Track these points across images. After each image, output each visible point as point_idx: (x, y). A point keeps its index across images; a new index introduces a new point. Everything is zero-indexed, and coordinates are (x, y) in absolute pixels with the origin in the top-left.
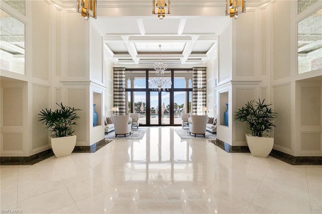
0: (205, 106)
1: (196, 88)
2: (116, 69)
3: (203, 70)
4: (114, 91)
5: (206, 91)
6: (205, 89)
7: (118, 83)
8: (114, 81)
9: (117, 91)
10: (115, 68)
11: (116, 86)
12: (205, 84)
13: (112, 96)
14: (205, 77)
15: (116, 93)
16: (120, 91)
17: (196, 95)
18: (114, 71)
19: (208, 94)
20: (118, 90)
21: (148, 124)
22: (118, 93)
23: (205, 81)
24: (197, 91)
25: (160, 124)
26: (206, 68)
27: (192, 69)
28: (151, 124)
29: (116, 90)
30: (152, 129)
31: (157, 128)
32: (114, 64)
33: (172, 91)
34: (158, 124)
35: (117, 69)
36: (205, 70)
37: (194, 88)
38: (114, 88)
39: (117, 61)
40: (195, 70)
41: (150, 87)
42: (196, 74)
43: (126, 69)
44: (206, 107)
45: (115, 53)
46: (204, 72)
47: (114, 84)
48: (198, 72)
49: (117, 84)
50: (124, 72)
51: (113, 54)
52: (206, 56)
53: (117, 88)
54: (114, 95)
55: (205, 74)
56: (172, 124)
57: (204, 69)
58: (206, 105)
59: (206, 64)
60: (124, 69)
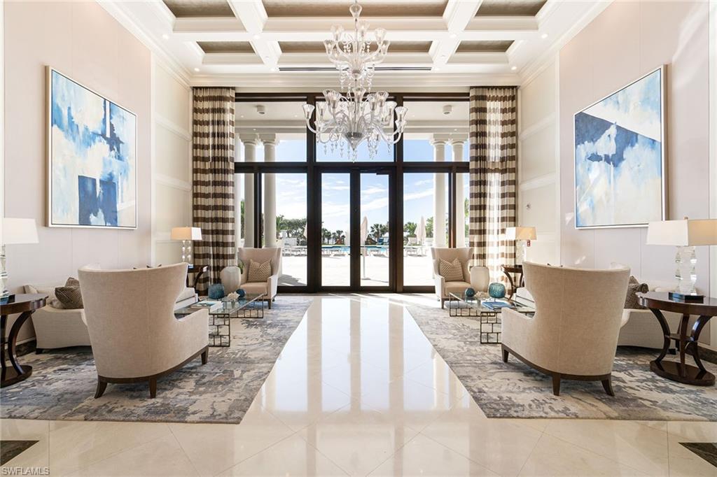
0: (513, 223)
1: (483, 158)
2: (201, 94)
3: (504, 99)
4: (196, 171)
5: (514, 170)
6: (510, 164)
7: (209, 141)
8: (195, 134)
9: (204, 171)
10: (197, 88)
11: (200, 153)
12: (513, 146)
13: (189, 186)
14: (513, 122)
15: (201, 177)
16: (214, 171)
17: (483, 183)
18: (196, 99)
19: (523, 182)
20: (208, 166)
21: (314, 286)
22: (209, 177)
23: (513, 134)
24: (484, 171)
25: (355, 287)
26: (514, 88)
27: (468, 94)
28: (323, 284)
29: (200, 165)
30: (329, 303)
31: (344, 301)
32: (192, 74)
33: (396, 170)
34: (348, 284)
35: (206, 94)
36: (513, 98)
37: (476, 160)
38: (195, 159)
39: (200, 60)
40: (477, 98)
41: (320, 158)
42: (483, 110)
43: (236, 94)
44: (515, 226)
45: (178, 12)
46: (509, 104)
47: (195, 147)
48: (490, 105)
49: (204, 147)
50: (228, 105)
51: (169, 16)
52: (535, 27)
53: (204, 159)
54: (196, 183)
55: (513, 110)
56: (396, 285)
57: (508, 93)
58: (514, 220)
59: (518, 73)
60: (232, 94)
